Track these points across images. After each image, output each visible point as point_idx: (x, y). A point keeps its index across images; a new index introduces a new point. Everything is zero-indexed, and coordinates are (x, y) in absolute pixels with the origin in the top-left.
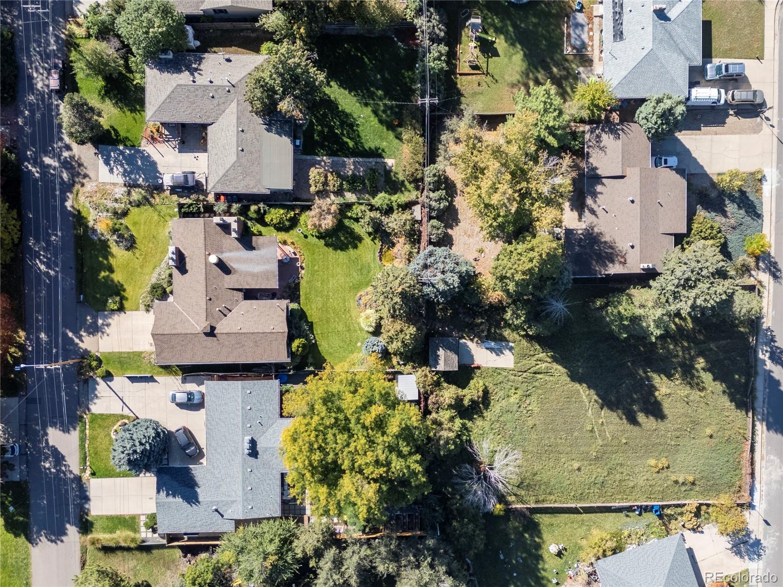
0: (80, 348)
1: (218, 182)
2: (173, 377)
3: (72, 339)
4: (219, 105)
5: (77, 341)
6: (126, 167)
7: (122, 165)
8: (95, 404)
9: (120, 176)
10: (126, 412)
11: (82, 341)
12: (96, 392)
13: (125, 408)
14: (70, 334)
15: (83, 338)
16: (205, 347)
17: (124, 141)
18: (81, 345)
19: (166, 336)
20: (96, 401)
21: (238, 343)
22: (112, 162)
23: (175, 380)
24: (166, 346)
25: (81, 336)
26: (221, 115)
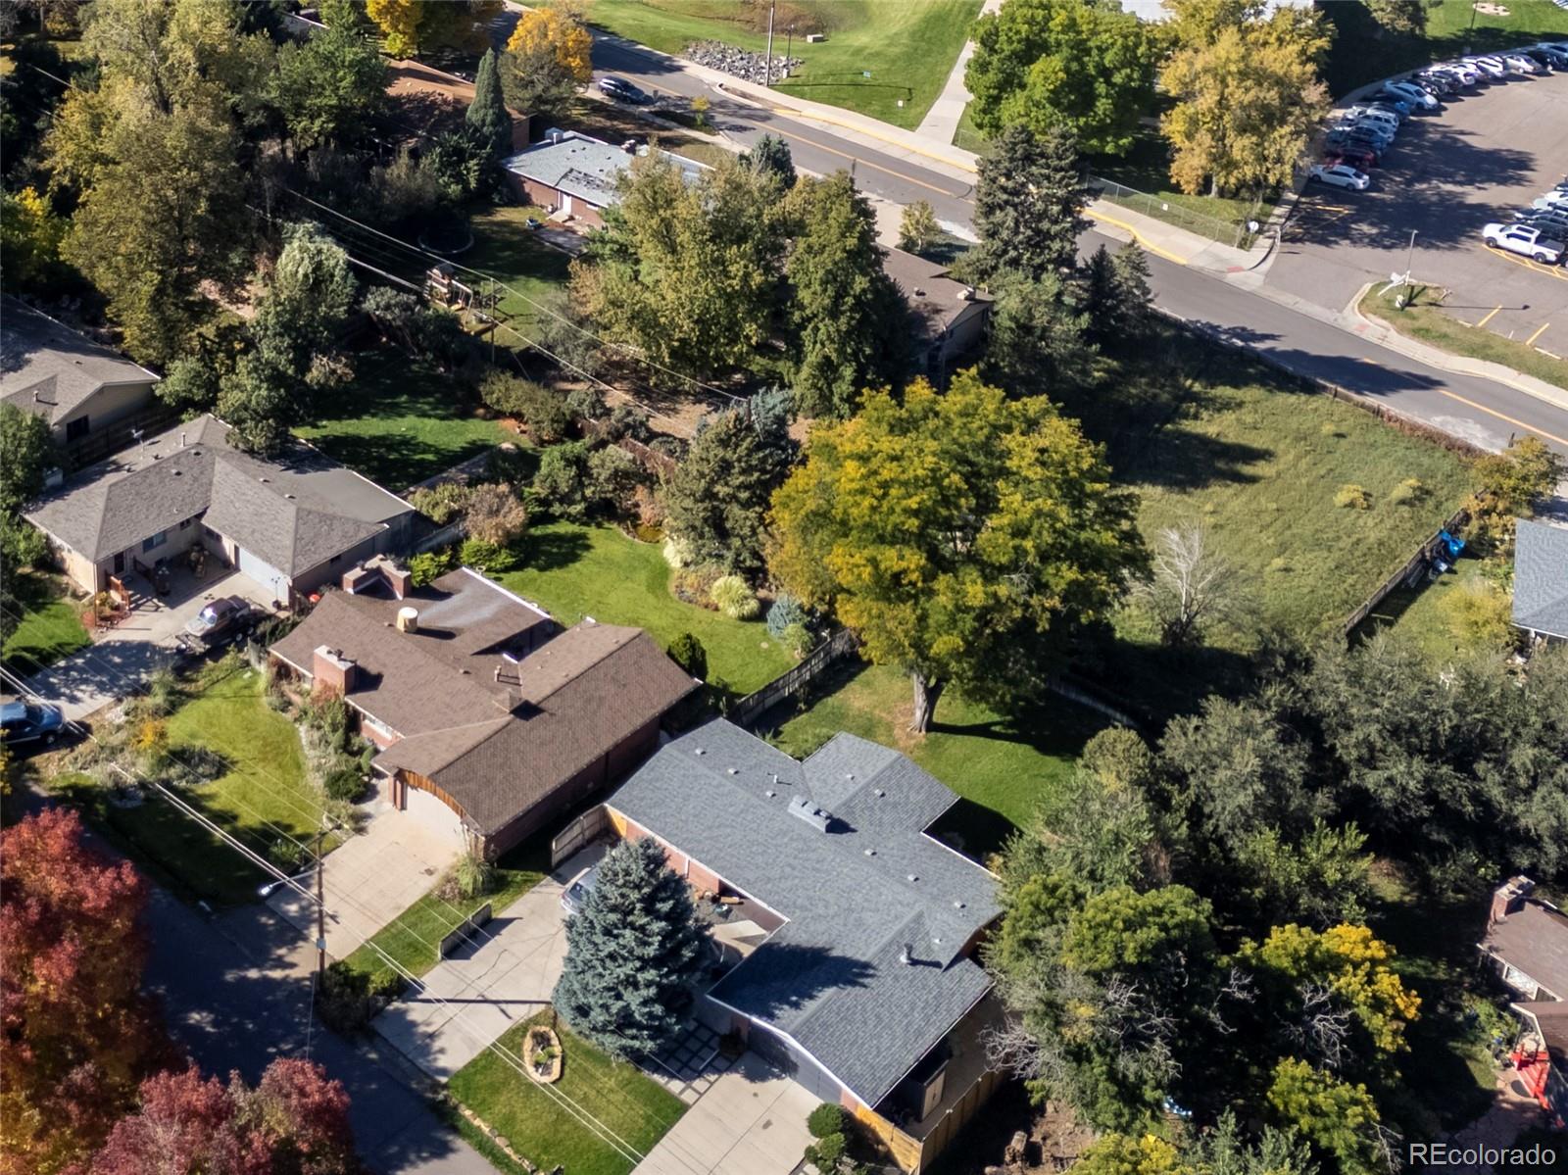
0: (298, 981)
1: (295, 556)
2: (536, 889)
3: (266, 980)
4: (195, 479)
5: (277, 974)
6: (98, 678)
7: (86, 681)
8: (442, 1051)
9: (99, 696)
10: (520, 1013)
11: (292, 966)
12: (422, 1029)
13: (510, 1009)
14: (253, 974)
15: (289, 959)
16: (542, 744)
17: (60, 650)
18: (294, 973)
19: (459, 764)
20: (437, 1045)
21: (589, 701)
22: (63, 690)
23: (544, 889)
24: (473, 786)
25: (280, 957)
26: (210, 490)
